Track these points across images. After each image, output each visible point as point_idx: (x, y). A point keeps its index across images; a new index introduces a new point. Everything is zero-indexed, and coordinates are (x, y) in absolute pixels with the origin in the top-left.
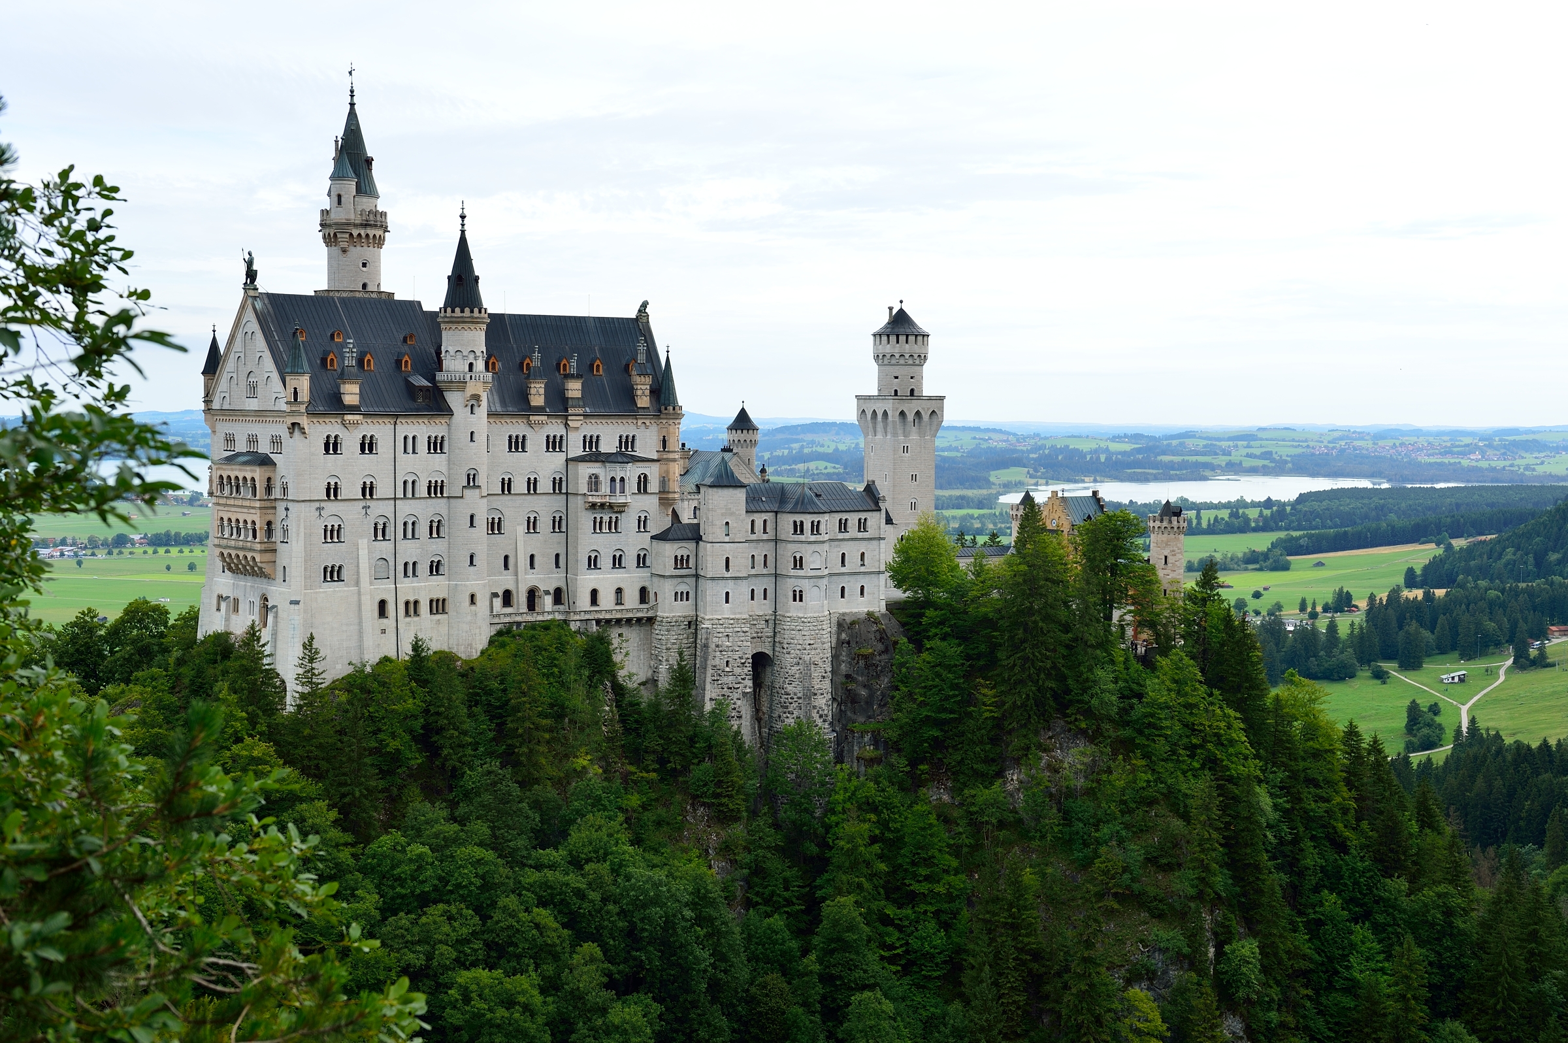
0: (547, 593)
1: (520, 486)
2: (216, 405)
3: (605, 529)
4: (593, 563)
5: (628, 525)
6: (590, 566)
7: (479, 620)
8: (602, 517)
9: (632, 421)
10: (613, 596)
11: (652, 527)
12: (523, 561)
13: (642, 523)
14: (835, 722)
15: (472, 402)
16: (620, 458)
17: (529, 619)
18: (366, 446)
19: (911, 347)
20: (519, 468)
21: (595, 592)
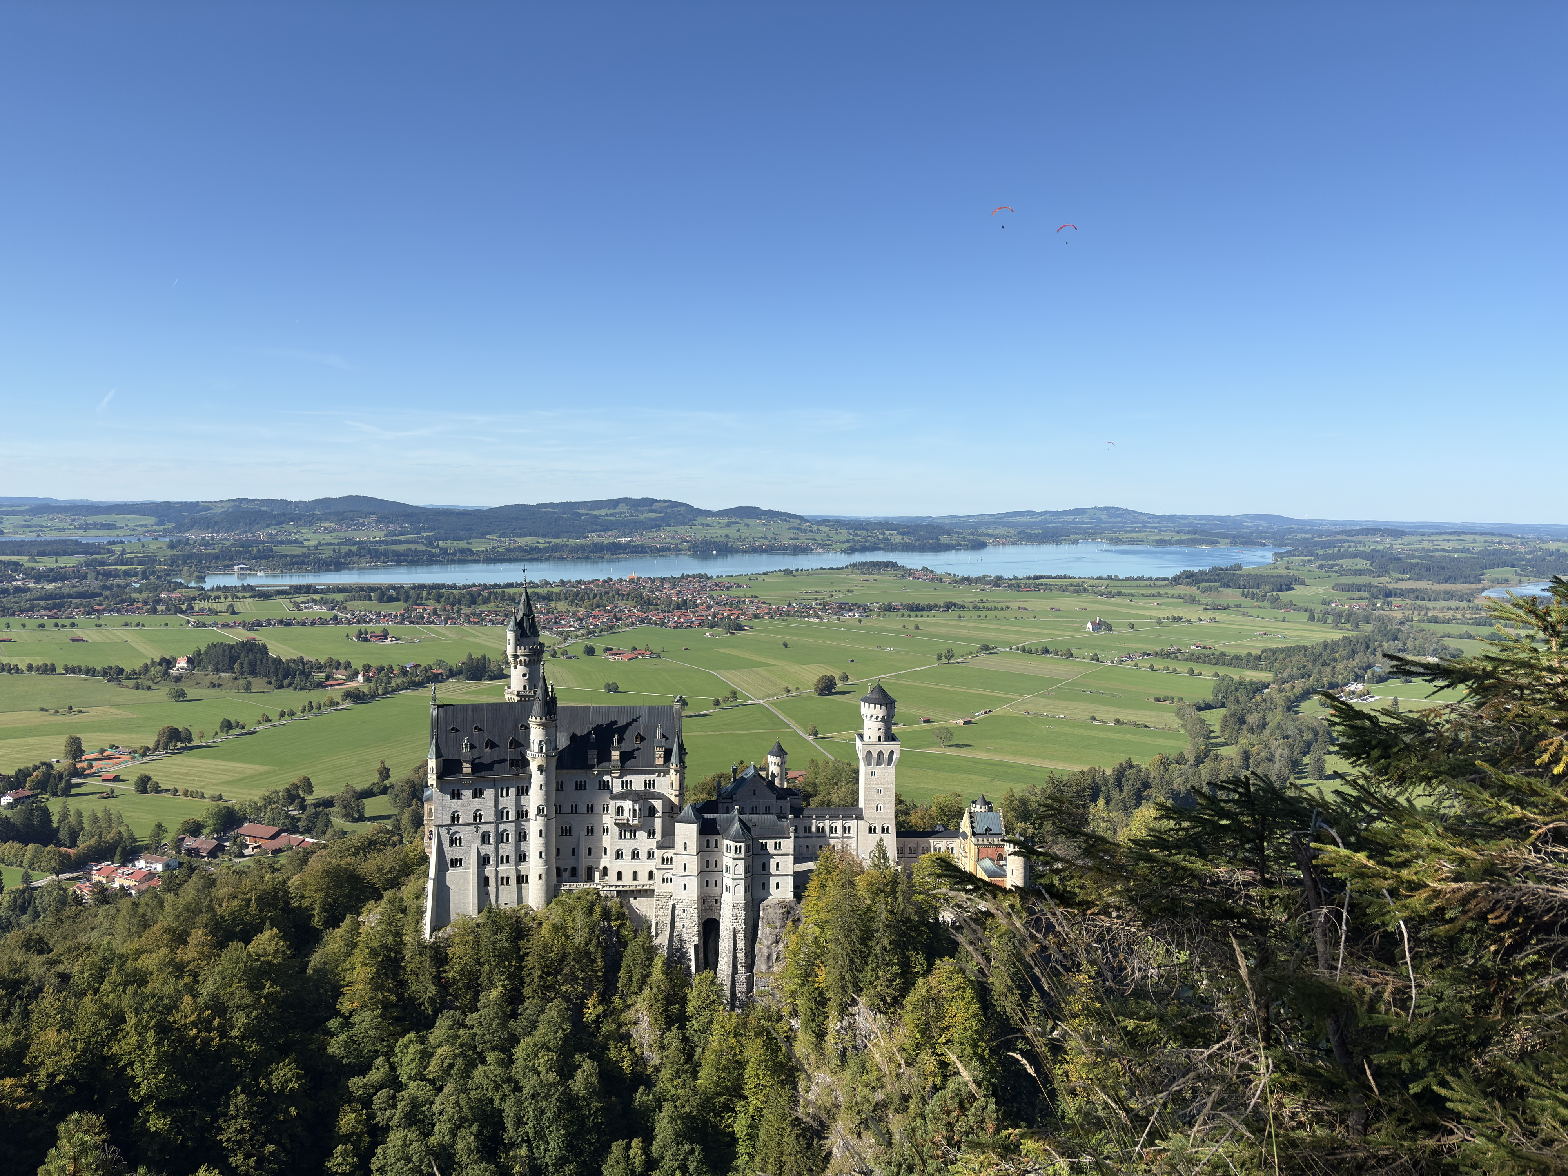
0: (598, 870)
1: (583, 809)
3: (628, 837)
4: (619, 855)
5: (642, 835)
6: (617, 858)
7: (544, 888)
8: (627, 830)
9: (652, 773)
10: (631, 876)
11: (658, 836)
12: (584, 851)
13: (651, 833)
14: (750, 967)
15: (540, 769)
16: (637, 797)
17: (581, 887)
18: (477, 794)
19: (879, 711)
20: (582, 799)
21: (620, 873)
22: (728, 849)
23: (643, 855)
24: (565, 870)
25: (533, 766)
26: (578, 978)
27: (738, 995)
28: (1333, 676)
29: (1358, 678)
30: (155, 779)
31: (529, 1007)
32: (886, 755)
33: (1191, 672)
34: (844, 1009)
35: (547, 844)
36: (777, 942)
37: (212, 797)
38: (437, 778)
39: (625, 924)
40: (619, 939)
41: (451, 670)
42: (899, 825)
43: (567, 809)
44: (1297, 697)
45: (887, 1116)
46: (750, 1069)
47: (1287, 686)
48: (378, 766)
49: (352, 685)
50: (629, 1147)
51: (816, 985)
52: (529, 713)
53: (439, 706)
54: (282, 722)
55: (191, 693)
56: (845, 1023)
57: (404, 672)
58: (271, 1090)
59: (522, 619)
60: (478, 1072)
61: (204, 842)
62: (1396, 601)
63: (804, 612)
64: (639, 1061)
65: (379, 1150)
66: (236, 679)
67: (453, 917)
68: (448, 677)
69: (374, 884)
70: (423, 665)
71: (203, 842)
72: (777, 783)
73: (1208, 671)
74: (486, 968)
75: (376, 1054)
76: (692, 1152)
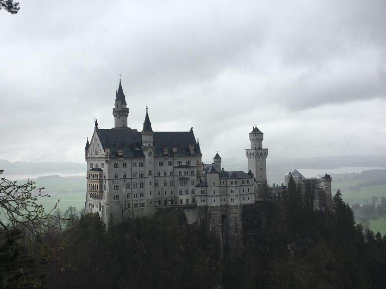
0: (169, 201)
1: (162, 174)
2: (88, 157)
3: (184, 184)
4: (181, 193)
5: (189, 183)
7: (153, 208)
8: (183, 181)
9: (190, 157)
10: (186, 201)
12: (163, 193)
13: (193, 182)
15: (150, 154)
16: (187, 167)
18: (124, 165)
20: (162, 169)
21: (181, 200)
23: (190, 192)
25: (146, 154)
32: (263, 154)
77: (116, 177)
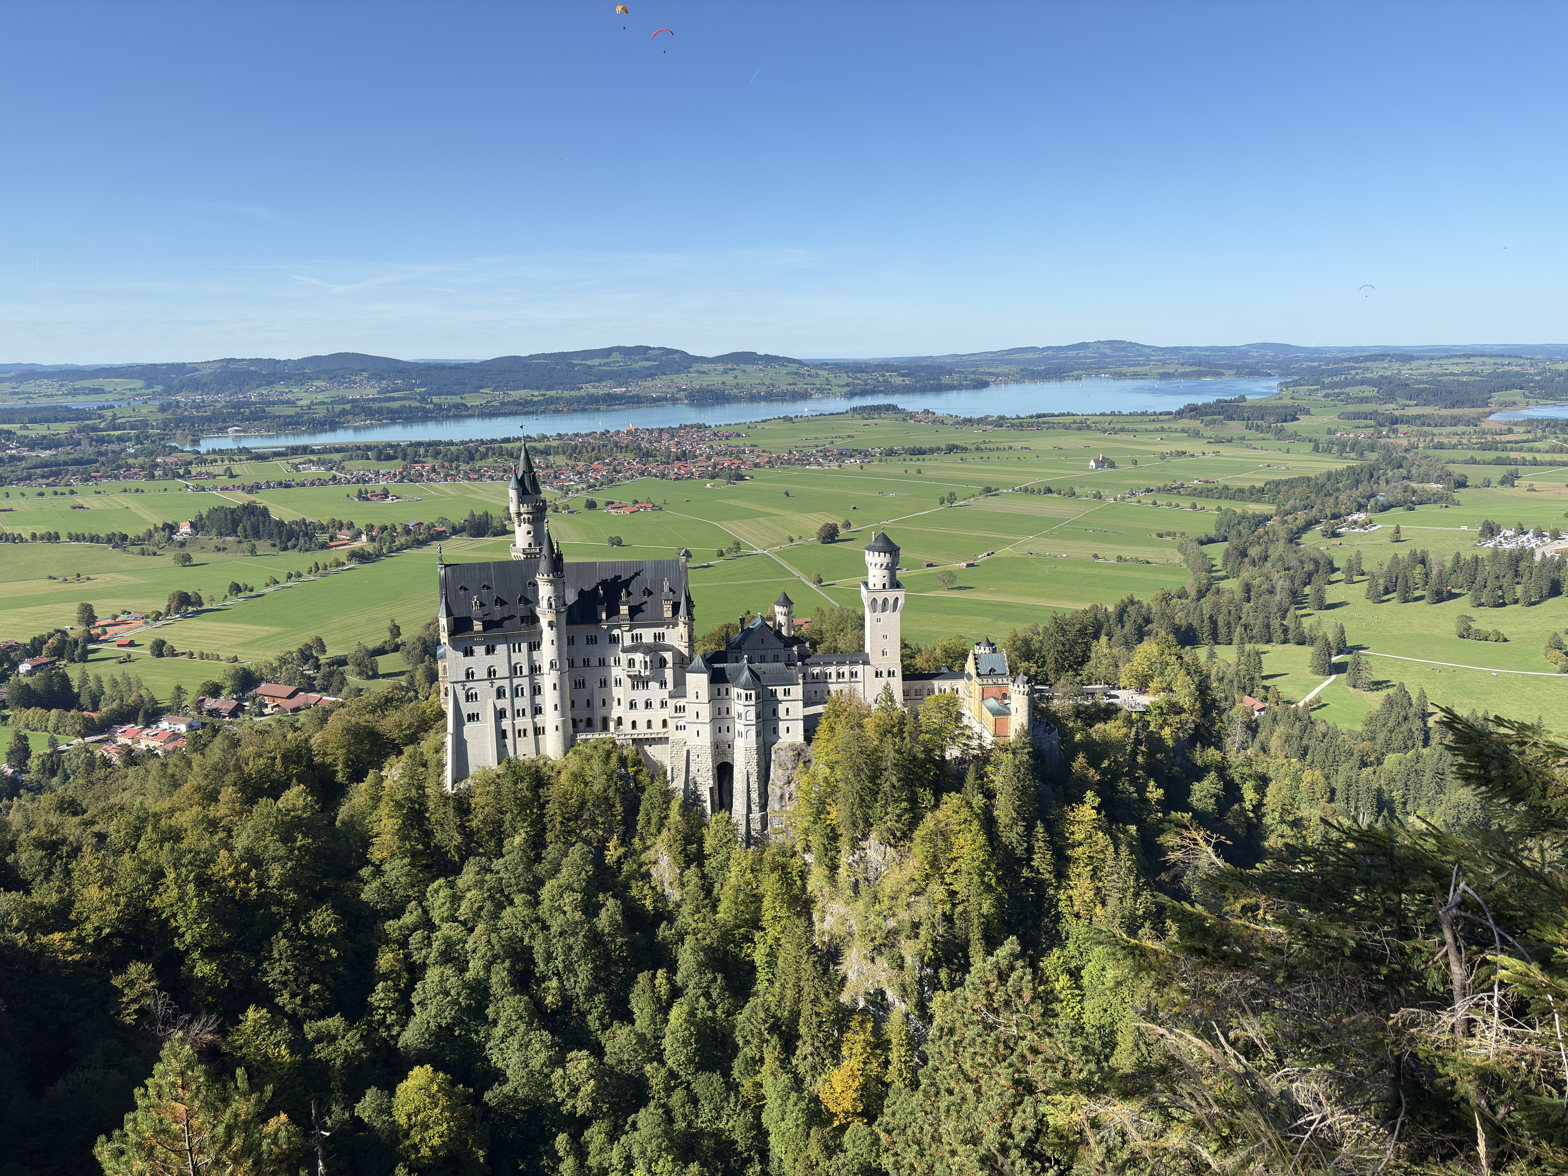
0: (612, 720)
1: (595, 662)
3: (641, 688)
4: (633, 705)
5: (654, 685)
6: (631, 708)
7: (561, 739)
8: (638, 681)
9: (662, 626)
10: (646, 725)
11: (670, 686)
12: (598, 703)
13: (663, 684)
14: (764, 807)
15: (551, 624)
16: (648, 649)
17: (597, 736)
18: (490, 650)
19: (884, 559)
20: (593, 653)
21: (634, 723)
22: (739, 696)
23: (656, 704)
24: (581, 721)
25: (544, 623)
26: (598, 823)
27: (753, 833)
28: (1336, 506)
29: (1360, 508)
30: (169, 643)
31: (551, 852)
32: (891, 602)
33: (1194, 506)
34: (855, 844)
35: (562, 697)
36: (789, 783)
37: (228, 660)
38: (449, 636)
39: (641, 770)
40: (636, 784)
41: (454, 528)
42: (905, 668)
43: (579, 662)
44: (1299, 529)
45: (899, 942)
46: (767, 902)
47: (1290, 518)
48: (389, 624)
49: (356, 545)
50: (654, 977)
51: (828, 822)
52: (536, 570)
53: (446, 566)
54: (290, 584)
55: (197, 557)
56: (856, 856)
57: (407, 531)
58: (311, 934)
59: (523, 476)
60: (507, 912)
61: (225, 703)
62: (1403, 428)
63: (804, 460)
64: (661, 898)
65: (418, 986)
66: (240, 542)
67: (472, 770)
68: (452, 534)
69: (394, 740)
70: (426, 523)
71: (223, 703)
72: (784, 632)
73: (1211, 505)
74: (509, 816)
75: (408, 899)
76: (715, 980)
77: (469, 675)
